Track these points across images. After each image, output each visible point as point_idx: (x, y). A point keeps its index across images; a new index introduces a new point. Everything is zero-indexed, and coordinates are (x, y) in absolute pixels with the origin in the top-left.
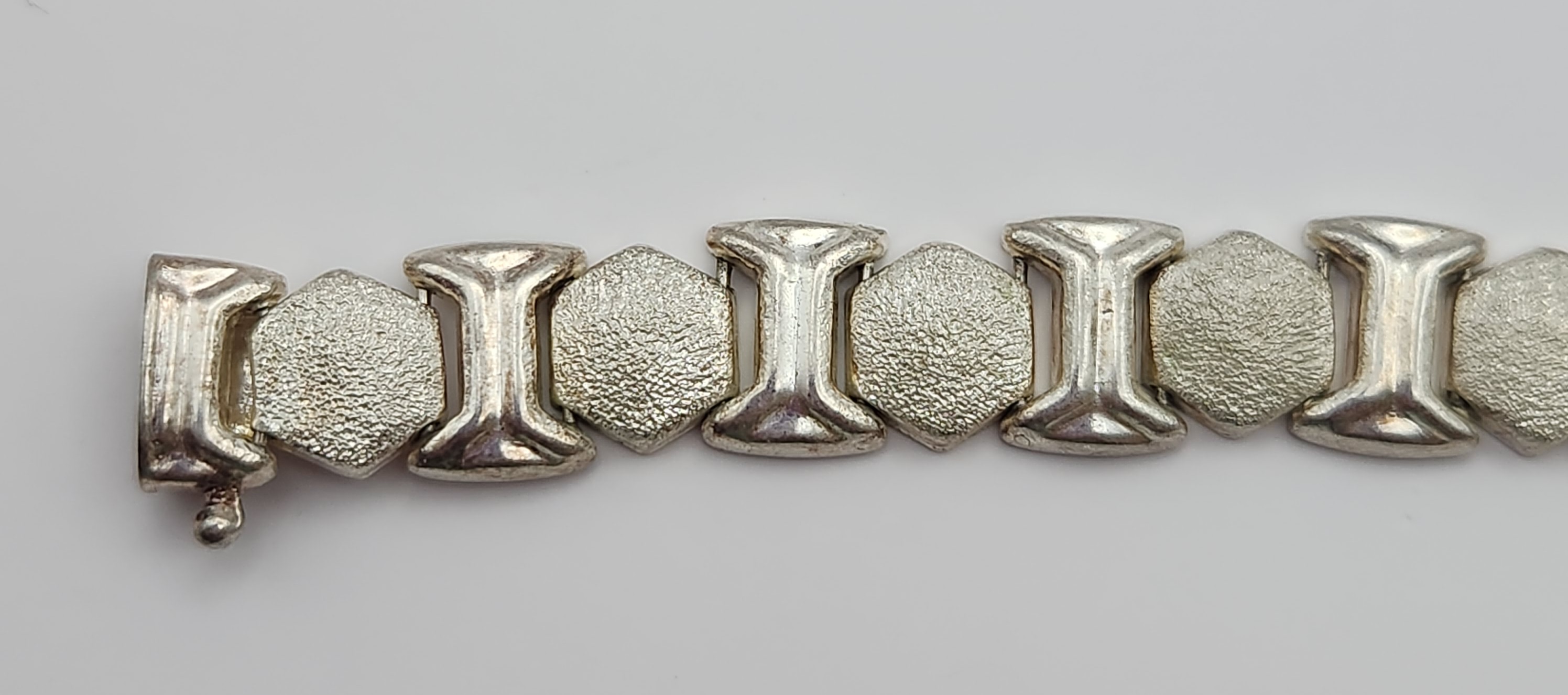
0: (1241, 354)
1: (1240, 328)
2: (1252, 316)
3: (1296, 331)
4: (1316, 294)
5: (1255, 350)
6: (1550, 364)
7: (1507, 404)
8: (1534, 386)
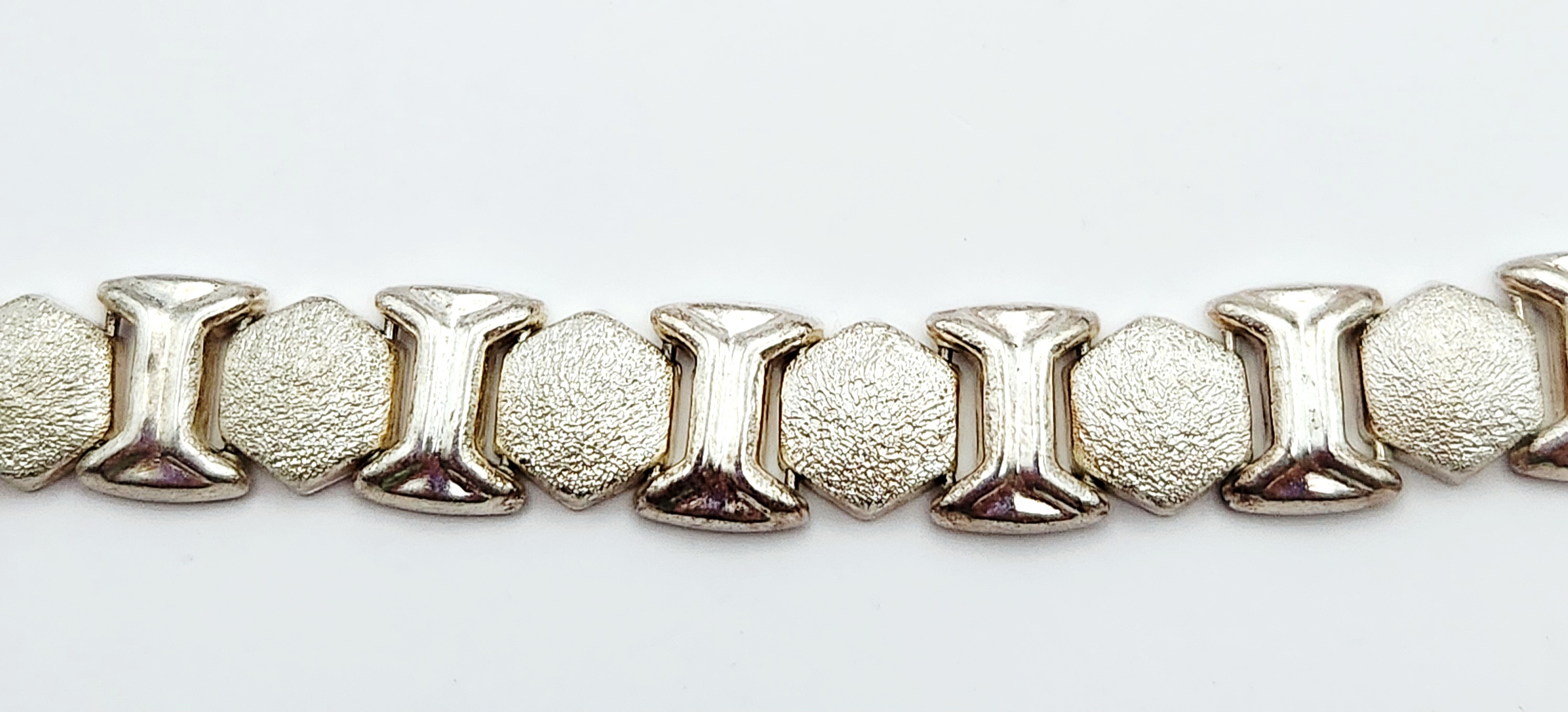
0: (14, 411)
1: (13, 386)
2: (26, 374)
3: (68, 386)
4: (92, 351)
5: (27, 406)
6: (302, 406)
7: (263, 447)
8: (286, 427)
